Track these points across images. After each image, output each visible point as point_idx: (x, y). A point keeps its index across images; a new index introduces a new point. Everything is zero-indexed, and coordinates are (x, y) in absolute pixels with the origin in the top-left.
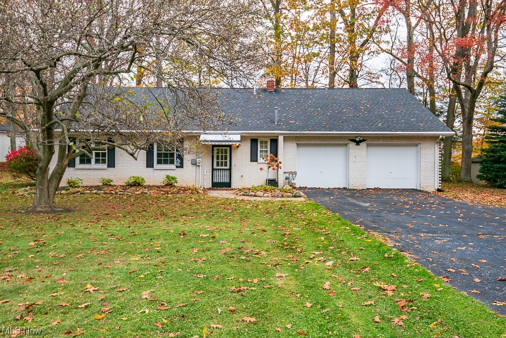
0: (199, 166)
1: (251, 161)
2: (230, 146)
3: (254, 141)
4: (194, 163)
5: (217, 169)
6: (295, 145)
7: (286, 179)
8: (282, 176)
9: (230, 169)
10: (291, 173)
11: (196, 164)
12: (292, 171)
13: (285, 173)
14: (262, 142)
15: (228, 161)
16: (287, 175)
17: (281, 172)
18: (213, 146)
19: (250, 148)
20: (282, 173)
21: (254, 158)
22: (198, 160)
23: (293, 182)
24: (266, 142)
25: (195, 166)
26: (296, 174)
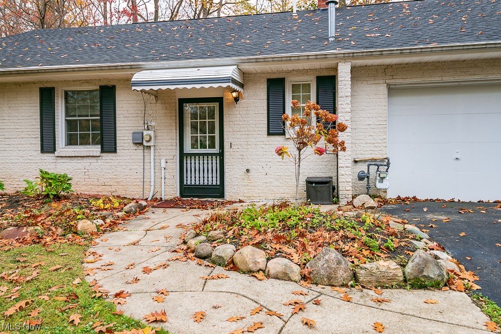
0: (149, 147)
1: (269, 134)
2: (220, 100)
3: (276, 85)
4: (139, 142)
5: (191, 155)
6: (383, 89)
7: (361, 178)
8: (348, 171)
9: (221, 155)
10: (373, 162)
11: (141, 144)
12: (375, 157)
13: (356, 162)
14: (295, 88)
15: (217, 134)
16: (363, 167)
17: (345, 159)
18: (182, 102)
19: (266, 101)
20: (349, 163)
21: (275, 127)
22: (145, 133)
23: (379, 185)
24: (307, 87)
25: (141, 147)
26: (388, 165)
